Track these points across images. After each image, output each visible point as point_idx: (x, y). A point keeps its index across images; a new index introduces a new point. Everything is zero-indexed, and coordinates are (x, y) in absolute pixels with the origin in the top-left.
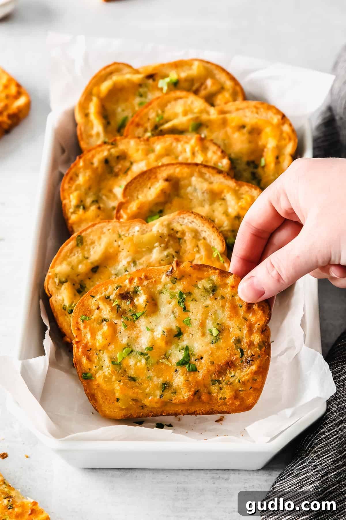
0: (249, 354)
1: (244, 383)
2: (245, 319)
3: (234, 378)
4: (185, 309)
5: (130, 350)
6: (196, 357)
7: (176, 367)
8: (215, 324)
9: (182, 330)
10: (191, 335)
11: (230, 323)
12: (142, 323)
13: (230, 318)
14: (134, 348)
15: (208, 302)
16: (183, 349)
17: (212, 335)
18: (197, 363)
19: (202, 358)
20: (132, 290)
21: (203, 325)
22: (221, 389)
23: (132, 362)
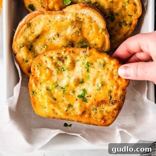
0: (114, 100)
1: (108, 113)
2: (116, 82)
3: (104, 109)
4: (88, 71)
5: (57, 85)
6: (88, 95)
7: (77, 98)
8: (101, 82)
9: (84, 81)
10: (88, 84)
11: (108, 82)
12: (66, 73)
13: (109, 80)
14: (59, 85)
15: (100, 70)
16: (82, 90)
17: (98, 86)
18: (88, 98)
19: (90, 96)
20: (64, 56)
21: (95, 80)
22: (96, 113)
23: (56, 91)
